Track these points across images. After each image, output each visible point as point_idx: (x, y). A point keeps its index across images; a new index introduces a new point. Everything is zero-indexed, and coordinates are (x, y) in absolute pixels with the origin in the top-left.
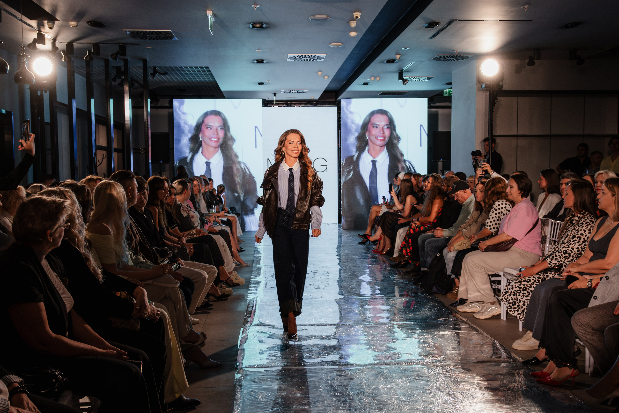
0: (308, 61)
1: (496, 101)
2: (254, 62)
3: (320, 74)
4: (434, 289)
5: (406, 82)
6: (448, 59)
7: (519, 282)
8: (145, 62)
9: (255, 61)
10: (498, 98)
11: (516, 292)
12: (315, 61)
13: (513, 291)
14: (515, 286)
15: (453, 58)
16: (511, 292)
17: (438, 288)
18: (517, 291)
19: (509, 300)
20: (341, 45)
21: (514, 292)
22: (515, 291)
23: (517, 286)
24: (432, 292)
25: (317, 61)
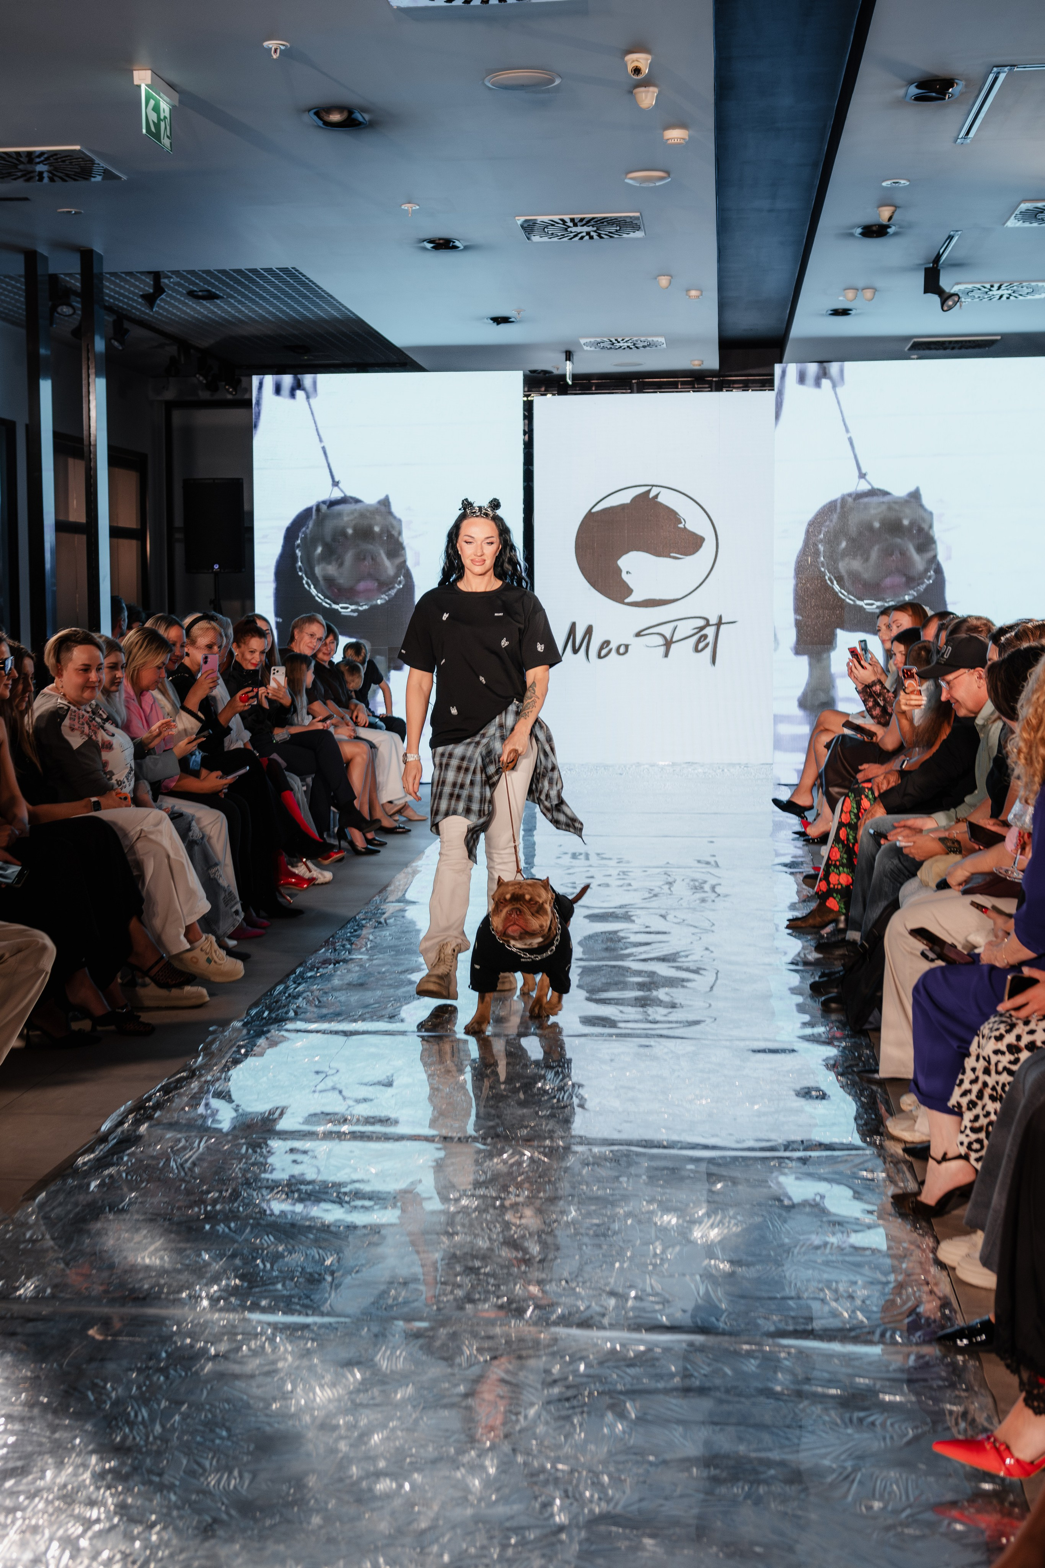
0: (595, 237)
2: (425, 249)
3: (664, 281)
5: (951, 304)
7: (1013, 1049)
8: (86, 258)
9: (429, 246)
11: (999, 1089)
12: (615, 236)
13: (991, 1081)
14: (996, 1065)
16: (985, 1084)
18: (1004, 1085)
19: (976, 1118)
20: (662, 178)
21: (994, 1088)
22: (997, 1083)
23: (1005, 1068)
25: (624, 236)
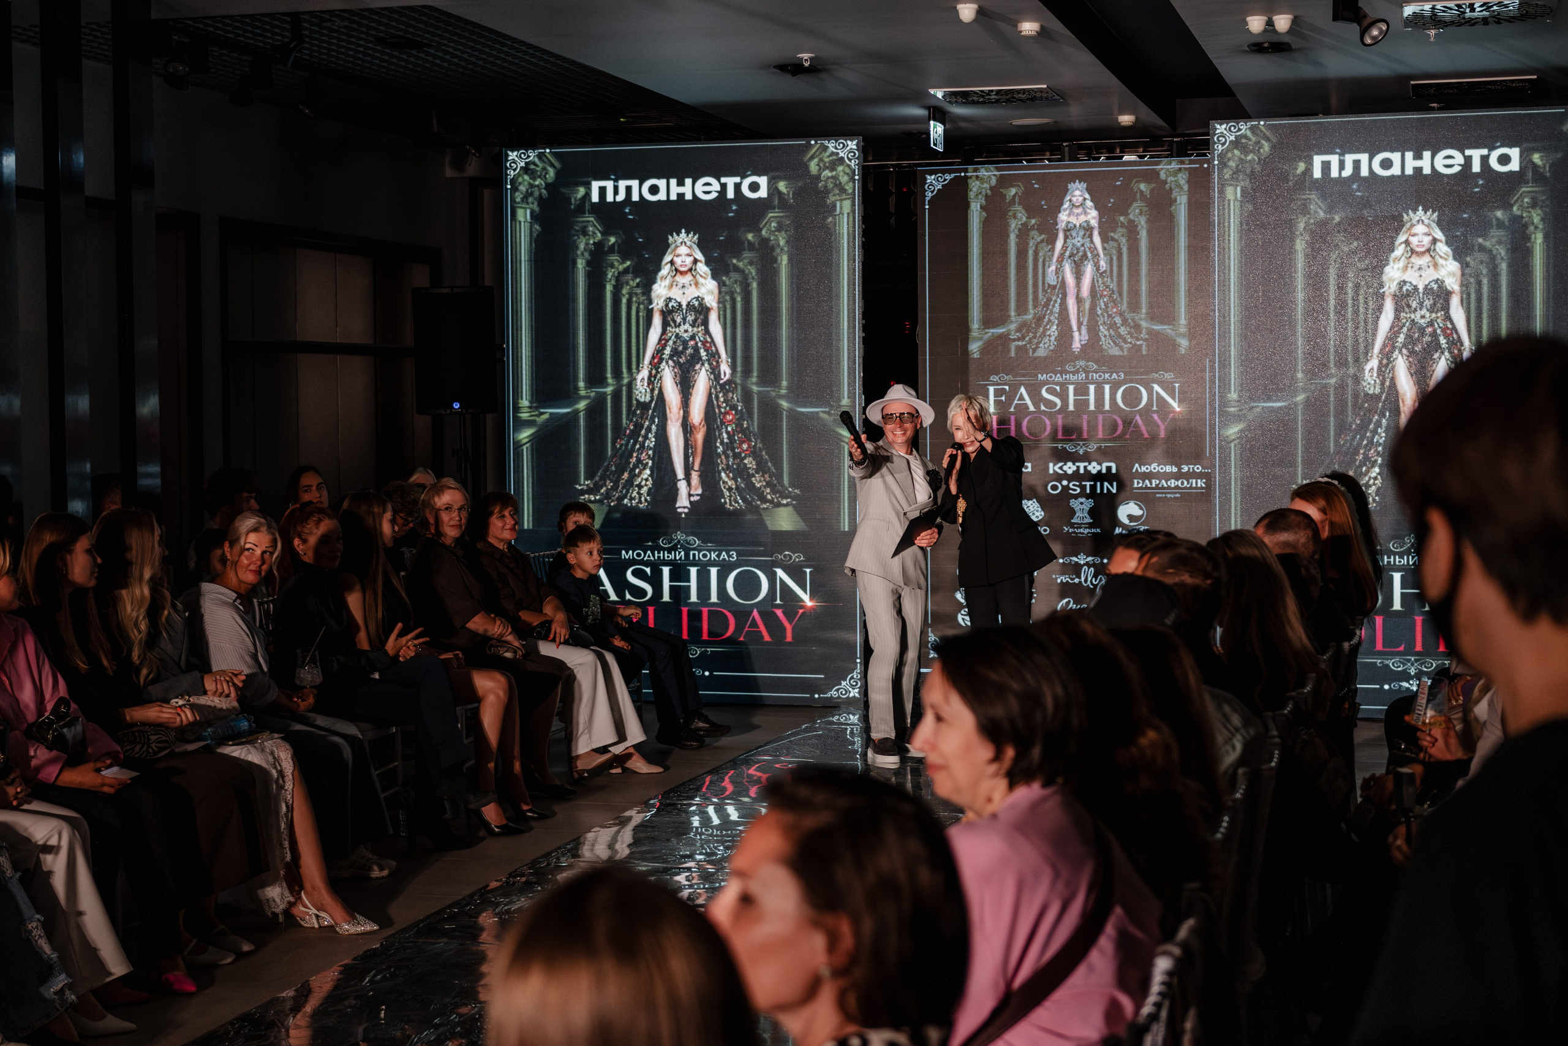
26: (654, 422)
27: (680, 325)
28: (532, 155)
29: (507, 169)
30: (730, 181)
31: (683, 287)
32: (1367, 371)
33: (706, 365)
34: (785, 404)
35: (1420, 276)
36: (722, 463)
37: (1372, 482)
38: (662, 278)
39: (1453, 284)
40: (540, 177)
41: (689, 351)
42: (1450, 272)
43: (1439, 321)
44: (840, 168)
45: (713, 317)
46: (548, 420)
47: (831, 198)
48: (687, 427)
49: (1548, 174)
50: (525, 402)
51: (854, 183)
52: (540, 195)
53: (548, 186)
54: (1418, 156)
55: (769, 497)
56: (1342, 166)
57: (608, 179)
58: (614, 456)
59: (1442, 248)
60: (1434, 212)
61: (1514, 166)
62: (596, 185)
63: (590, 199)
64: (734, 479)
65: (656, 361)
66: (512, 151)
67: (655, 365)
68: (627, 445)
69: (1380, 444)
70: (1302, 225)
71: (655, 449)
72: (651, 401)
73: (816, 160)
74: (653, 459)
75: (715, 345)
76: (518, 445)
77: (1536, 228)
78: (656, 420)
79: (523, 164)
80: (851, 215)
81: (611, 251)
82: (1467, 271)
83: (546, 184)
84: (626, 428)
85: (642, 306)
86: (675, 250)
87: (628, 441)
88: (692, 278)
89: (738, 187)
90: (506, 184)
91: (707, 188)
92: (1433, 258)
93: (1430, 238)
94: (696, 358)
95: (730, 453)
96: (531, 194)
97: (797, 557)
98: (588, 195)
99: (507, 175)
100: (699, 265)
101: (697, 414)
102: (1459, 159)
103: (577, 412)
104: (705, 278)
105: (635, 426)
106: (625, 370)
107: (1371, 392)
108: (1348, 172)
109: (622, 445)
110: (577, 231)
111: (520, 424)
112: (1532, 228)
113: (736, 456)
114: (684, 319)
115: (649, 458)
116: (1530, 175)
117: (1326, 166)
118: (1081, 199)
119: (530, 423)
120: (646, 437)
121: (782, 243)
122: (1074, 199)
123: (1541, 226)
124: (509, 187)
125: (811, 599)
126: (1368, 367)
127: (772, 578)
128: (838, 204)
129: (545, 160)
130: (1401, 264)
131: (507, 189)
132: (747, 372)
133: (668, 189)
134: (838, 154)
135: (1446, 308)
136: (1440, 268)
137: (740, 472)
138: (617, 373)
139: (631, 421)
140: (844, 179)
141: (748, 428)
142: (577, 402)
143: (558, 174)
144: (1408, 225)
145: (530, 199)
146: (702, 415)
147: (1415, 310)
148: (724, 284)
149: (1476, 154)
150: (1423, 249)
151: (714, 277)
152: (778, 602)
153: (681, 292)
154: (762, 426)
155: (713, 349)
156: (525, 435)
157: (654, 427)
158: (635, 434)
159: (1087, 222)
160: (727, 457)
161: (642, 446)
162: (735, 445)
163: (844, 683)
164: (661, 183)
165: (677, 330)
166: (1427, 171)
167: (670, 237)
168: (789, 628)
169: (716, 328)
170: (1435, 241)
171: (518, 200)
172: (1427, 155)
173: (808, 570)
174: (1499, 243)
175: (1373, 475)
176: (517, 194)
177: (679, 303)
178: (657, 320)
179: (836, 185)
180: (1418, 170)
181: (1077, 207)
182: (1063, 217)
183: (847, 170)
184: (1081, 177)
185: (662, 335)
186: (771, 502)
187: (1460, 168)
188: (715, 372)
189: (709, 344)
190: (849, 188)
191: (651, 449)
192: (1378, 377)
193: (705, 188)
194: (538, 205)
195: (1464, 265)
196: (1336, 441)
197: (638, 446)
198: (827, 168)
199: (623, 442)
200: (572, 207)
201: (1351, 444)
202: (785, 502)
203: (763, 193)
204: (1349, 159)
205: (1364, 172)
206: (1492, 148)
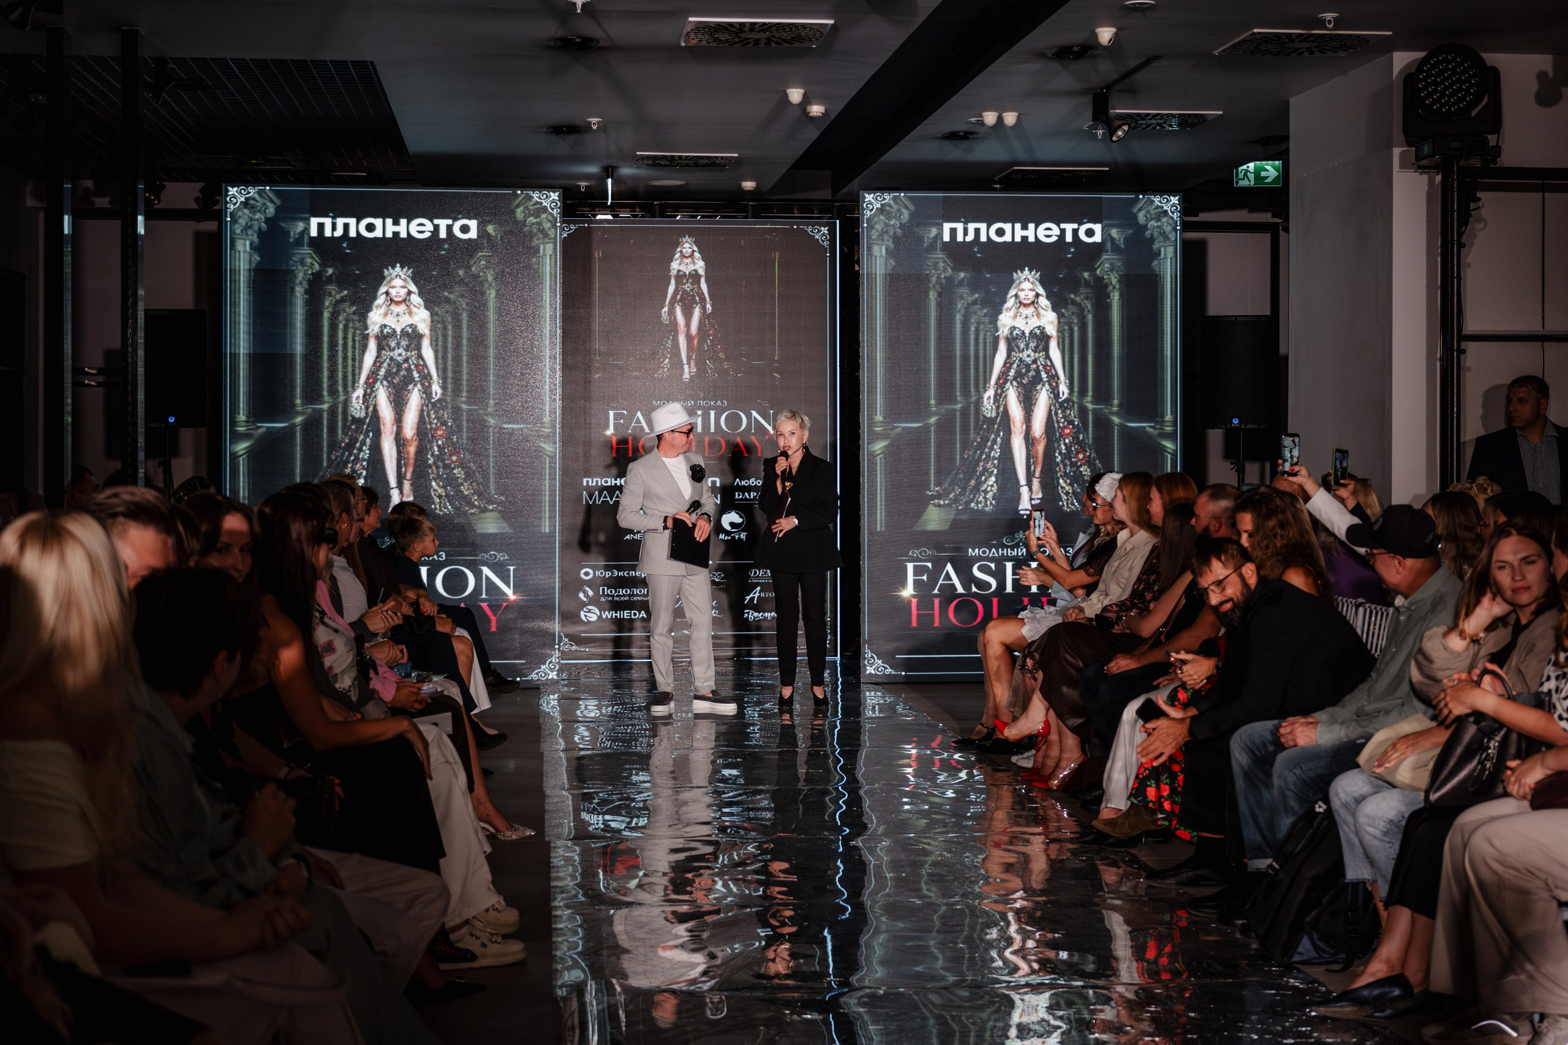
0: (762, 45)
1: (1473, 205)
2: (550, 49)
4: (1305, 948)
5: (1120, 133)
6: (1291, 45)
8: (130, 39)
9: (558, 45)
10: (1479, 194)
12: (786, 45)
15: (1310, 45)
17: (1320, 943)
24: (1296, 958)
25: (797, 45)
26: (368, 436)
27: (394, 349)
28: (252, 191)
29: (227, 203)
30: (443, 223)
31: (398, 315)
32: (985, 399)
33: (419, 385)
34: (492, 421)
35: (1027, 323)
36: (432, 472)
37: (989, 488)
38: (377, 307)
39: (1051, 330)
40: (259, 211)
41: (403, 373)
42: (1049, 320)
43: (1041, 359)
44: (544, 216)
45: (426, 343)
46: (265, 433)
47: (535, 242)
48: (400, 441)
49: (1122, 246)
50: (242, 417)
51: (556, 230)
52: (260, 228)
53: (267, 220)
54: (1025, 227)
55: (476, 503)
56: (966, 233)
57: (327, 216)
58: (329, 466)
59: (1044, 301)
60: (1037, 272)
61: (1097, 238)
62: (314, 222)
63: (309, 233)
64: (444, 487)
65: (371, 381)
66: (233, 187)
67: (370, 385)
68: (342, 456)
69: (996, 459)
70: (934, 279)
71: (369, 461)
72: (366, 418)
73: (522, 208)
74: (367, 469)
75: (428, 369)
76: (234, 457)
77: (1114, 287)
78: (371, 434)
79: (243, 199)
80: (553, 257)
81: (329, 280)
82: (1062, 320)
83: (266, 218)
84: (341, 442)
85: (358, 332)
86: (390, 282)
87: (343, 453)
88: (405, 307)
89: (449, 228)
90: (226, 217)
91: (421, 228)
92: (1036, 309)
93: (1034, 293)
94: (409, 380)
95: (440, 463)
96: (251, 227)
97: (502, 557)
98: (307, 230)
99: (227, 208)
100: (413, 296)
101: (409, 429)
102: (1056, 231)
103: (293, 426)
104: (418, 308)
105: (350, 440)
106: (340, 388)
107: (989, 416)
108: (970, 237)
109: (337, 457)
110: (295, 262)
111: (237, 437)
112: (1111, 287)
113: (446, 466)
114: (398, 344)
115: (363, 468)
116: (1109, 246)
117: (953, 232)
118: (690, 250)
119: (246, 436)
120: (360, 450)
121: (490, 278)
122: (684, 250)
123: (1117, 287)
124: (229, 219)
125: (514, 593)
126: (986, 396)
127: (478, 575)
128: (542, 247)
129: (264, 195)
130: (1012, 313)
131: (226, 221)
132: (457, 390)
133: (384, 228)
134: (541, 203)
135: (1046, 349)
136: (1041, 317)
137: (450, 481)
138: (333, 392)
139: (346, 435)
140: (547, 225)
141: (457, 442)
142: (294, 417)
143: (278, 209)
144: (1017, 282)
145: (250, 232)
146: (414, 431)
147: (1023, 350)
148: (437, 314)
149: (1069, 227)
150: (1028, 302)
151: (427, 308)
152: (484, 596)
153: (395, 320)
154: (471, 439)
155: (426, 371)
156: (242, 447)
157: (368, 440)
158: (350, 446)
159: (696, 271)
160: (438, 468)
161: (357, 459)
162: (445, 457)
163: (543, 667)
164: (378, 222)
165: (392, 354)
166: (1032, 239)
167: (386, 271)
168: (493, 619)
169: (428, 353)
170: (1038, 295)
171: (238, 231)
172: (1031, 226)
173: (512, 568)
174: (1087, 298)
175: (991, 483)
176: (236, 226)
177: (394, 330)
178: (372, 345)
179: (539, 230)
180: (1025, 238)
181: (687, 257)
182: (675, 266)
183: (550, 218)
184: (691, 233)
185: (377, 357)
186: (479, 508)
187: (1057, 238)
188: (427, 392)
189: (422, 367)
190: (551, 233)
191: (365, 460)
192: (994, 403)
193: (419, 228)
194: (258, 237)
195: (1060, 316)
196: (962, 458)
197: (352, 458)
198: (532, 215)
199: (338, 454)
200: (291, 240)
201: (973, 458)
202: (491, 508)
203: (473, 234)
204: (972, 226)
205: (983, 238)
206: (1081, 224)
